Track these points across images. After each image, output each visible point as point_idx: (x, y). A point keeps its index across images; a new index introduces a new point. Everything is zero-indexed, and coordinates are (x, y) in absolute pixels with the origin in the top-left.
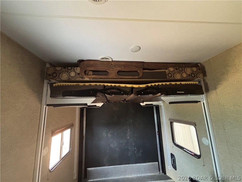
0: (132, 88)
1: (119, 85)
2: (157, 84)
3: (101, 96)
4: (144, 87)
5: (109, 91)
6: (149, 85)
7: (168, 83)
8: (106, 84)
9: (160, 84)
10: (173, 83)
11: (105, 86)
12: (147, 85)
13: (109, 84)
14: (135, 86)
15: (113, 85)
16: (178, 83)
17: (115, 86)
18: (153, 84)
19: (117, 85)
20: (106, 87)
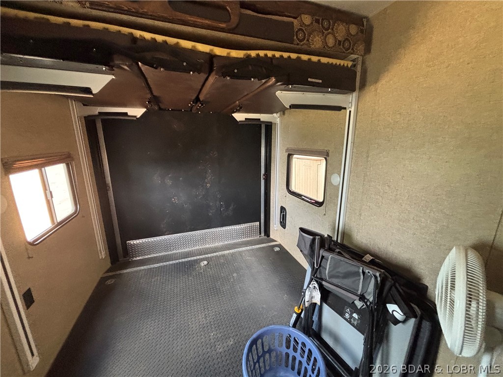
0: (212, 57)
1: (178, 43)
2: (270, 54)
3: (126, 67)
4: (241, 58)
5: (148, 56)
6: (253, 53)
7: (294, 56)
8: (138, 33)
9: (278, 54)
10: (305, 57)
11: (134, 39)
12: (249, 52)
13: (148, 36)
14: (219, 51)
15: (160, 38)
16: (315, 59)
17: (165, 42)
18: (262, 53)
19: (172, 41)
20: (139, 43)
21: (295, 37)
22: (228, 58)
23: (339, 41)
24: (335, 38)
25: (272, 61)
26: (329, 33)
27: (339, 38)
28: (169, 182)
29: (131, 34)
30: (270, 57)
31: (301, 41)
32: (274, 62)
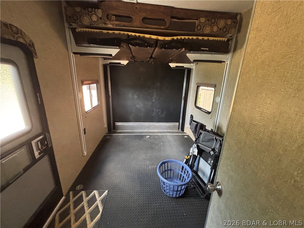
0: (157, 40)
1: (144, 36)
2: (183, 37)
3: (125, 47)
4: (170, 40)
5: (133, 42)
6: (175, 38)
7: (195, 38)
8: (130, 33)
9: (187, 37)
10: (200, 38)
11: (128, 36)
12: (173, 37)
13: (133, 34)
14: (160, 38)
15: (137, 35)
16: (206, 38)
17: (139, 36)
18: (179, 37)
19: (142, 35)
20: (130, 37)
21: (196, 29)
22: (164, 40)
23: (220, 28)
24: (218, 27)
25: (183, 41)
26: (214, 25)
27: (220, 27)
28: (136, 97)
29: (128, 34)
30: (183, 39)
31: (199, 30)
32: (184, 41)
